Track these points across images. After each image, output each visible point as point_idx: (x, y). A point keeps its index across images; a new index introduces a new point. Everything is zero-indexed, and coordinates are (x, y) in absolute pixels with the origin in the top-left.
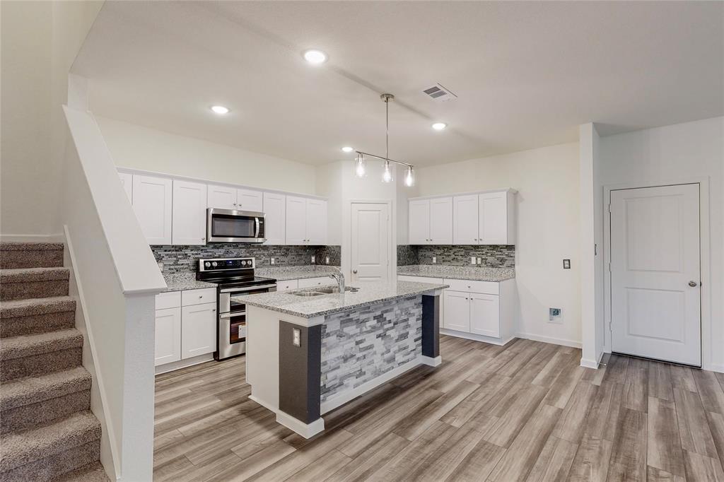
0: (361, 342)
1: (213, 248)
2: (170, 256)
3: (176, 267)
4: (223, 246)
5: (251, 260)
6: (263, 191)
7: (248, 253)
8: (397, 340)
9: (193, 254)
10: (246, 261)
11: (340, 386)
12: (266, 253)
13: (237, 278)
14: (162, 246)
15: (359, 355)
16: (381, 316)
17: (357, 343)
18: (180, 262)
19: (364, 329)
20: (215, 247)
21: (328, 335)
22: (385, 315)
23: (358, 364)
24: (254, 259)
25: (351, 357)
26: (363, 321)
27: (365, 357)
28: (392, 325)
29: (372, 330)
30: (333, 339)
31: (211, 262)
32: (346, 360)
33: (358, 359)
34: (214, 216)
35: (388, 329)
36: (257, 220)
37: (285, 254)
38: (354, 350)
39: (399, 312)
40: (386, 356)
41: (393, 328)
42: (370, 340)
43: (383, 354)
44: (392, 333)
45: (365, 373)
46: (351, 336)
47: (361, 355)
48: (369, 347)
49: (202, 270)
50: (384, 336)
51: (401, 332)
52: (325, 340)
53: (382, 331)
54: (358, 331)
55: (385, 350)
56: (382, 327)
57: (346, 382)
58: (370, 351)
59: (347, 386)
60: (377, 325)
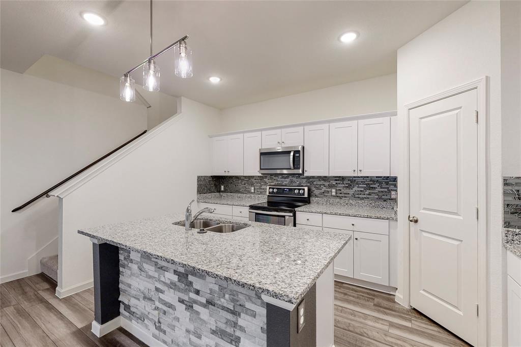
1: (281, 178)
2: (256, 183)
3: (261, 190)
5: (304, 189)
6: (303, 125)
7: (309, 183)
9: (269, 182)
10: (299, 189)
12: (327, 184)
14: (254, 176)
17: (157, 289)
18: (262, 187)
19: (162, 279)
20: (283, 177)
21: (131, 261)
22: (191, 278)
23: (156, 312)
24: (306, 189)
25: (150, 299)
26: (161, 268)
27: (165, 313)
28: (204, 301)
29: (172, 286)
30: (134, 267)
31: (273, 189)
32: (145, 298)
33: (157, 308)
34: (262, 154)
35: (196, 302)
36: (292, 154)
37: (349, 187)
38: (153, 294)
39: (216, 288)
40: (193, 338)
41: (205, 306)
42: (171, 296)
43: (188, 331)
44: (204, 313)
45: (164, 332)
46: (150, 277)
47: (161, 306)
48: (170, 306)
49: (268, 194)
50: (189, 307)
51: (223, 326)
52: (130, 265)
53: (186, 298)
54: (156, 275)
55: (191, 328)
56: (186, 291)
57: (146, 321)
58: (171, 310)
59: (146, 326)
60: (178, 284)
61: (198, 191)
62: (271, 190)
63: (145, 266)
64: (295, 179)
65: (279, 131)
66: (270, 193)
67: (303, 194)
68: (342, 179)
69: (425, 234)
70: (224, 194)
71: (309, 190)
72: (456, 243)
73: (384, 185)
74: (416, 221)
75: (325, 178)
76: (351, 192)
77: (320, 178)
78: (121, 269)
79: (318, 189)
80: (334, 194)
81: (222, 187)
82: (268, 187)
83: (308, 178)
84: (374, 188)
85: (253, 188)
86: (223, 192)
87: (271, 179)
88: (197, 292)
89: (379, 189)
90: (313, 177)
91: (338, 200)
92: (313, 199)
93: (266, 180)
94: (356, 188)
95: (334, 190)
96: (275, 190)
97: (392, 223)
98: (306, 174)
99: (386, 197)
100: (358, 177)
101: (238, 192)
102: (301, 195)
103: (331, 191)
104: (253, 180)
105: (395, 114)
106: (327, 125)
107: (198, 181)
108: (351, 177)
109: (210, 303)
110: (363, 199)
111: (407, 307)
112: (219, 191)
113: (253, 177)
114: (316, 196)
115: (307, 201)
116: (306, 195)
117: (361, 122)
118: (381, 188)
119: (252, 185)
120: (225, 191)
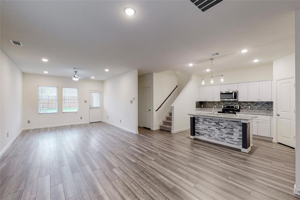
0: (210, 127)
2: (217, 104)
4: (230, 102)
5: (237, 106)
6: (238, 83)
7: (239, 104)
8: (226, 134)
9: (223, 104)
10: (236, 107)
11: (203, 135)
12: (246, 104)
13: (231, 111)
15: (209, 130)
16: (218, 123)
17: (209, 127)
18: (220, 106)
19: (211, 124)
20: (228, 102)
21: (200, 122)
22: (219, 123)
23: (209, 132)
24: (238, 106)
25: (206, 130)
26: (210, 122)
27: (211, 132)
28: (224, 128)
29: (214, 126)
30: (201, 123)
31: (225, 106)
32: (205, 130)
33: (209, 131)
34: (222, 94)
35: (221, 128)
36: (234, 93)
37: (256, 105)
38: (207, 128)
39: (227, 124)
40: (220, 136)
41: (224, 129)
42: (213, 128)
43: (219, 135)
44: (224, 130)
45: (211, 137)
46: (206, 125)
47: (210, 131)
48: (213, 130)
49: (222, 108)
50: (219, 129)
51: (229, 132)
52: (199, 123)
53: (218, 128)
54: (209, 124)
55: (220, 134)
56: (218, 126)
57: (205, 135)
58: (213, 131)
59: (205, 136)
60: (216, 125)
61: (196, 107)
62: (224, 107)
63: (205, 122)
64: (233, 103)
65: (228, 85)
66: (223, 108)
67: (237, 108)
68: (253, 102)
69: (282, 119)
70: (203, 108)
71: (239, 106)
72: (290, 120)
73: (270, 105)
74: (279, 115)
75: (246, 102)
76: (256, 107)
77: (244, 102)
78: (195, 124)
79: (243, 106)
80: (249, 108)
81: (202, 106)
82: (223, 106)
83: (239, 102)
84: (266, 106)
85: (215, 106)
86: (202, 107)
87: (223, 102)
88: (222, 126)
89: (268, 106)
90: (241, 102)
91: (251, 110)
92: (241, 110)
93: (221, 103)
94: (258, 106)
95: (249, 107)
96: (226, 107)
97: (271, 117)
98: (238, 101)
99: (271, 109)
100: (259, 102)
101: (209, 107)
102: (236, 108)
103: (248, 107)
104: (215, 103)
105: (273, 80)
106: (247, 83)
107: (196, 103)
108: (256, 102)
109: (225, 128)
110: (261, 110)
111: (276, 142)
112: (201, 107)
113: (215, 102)
114: (242, 109)
115: (238, 111)
116: (238, 108)
117: (260, 82)
118: (269, 106)
119: (215, 105)
120: (203, 107)
